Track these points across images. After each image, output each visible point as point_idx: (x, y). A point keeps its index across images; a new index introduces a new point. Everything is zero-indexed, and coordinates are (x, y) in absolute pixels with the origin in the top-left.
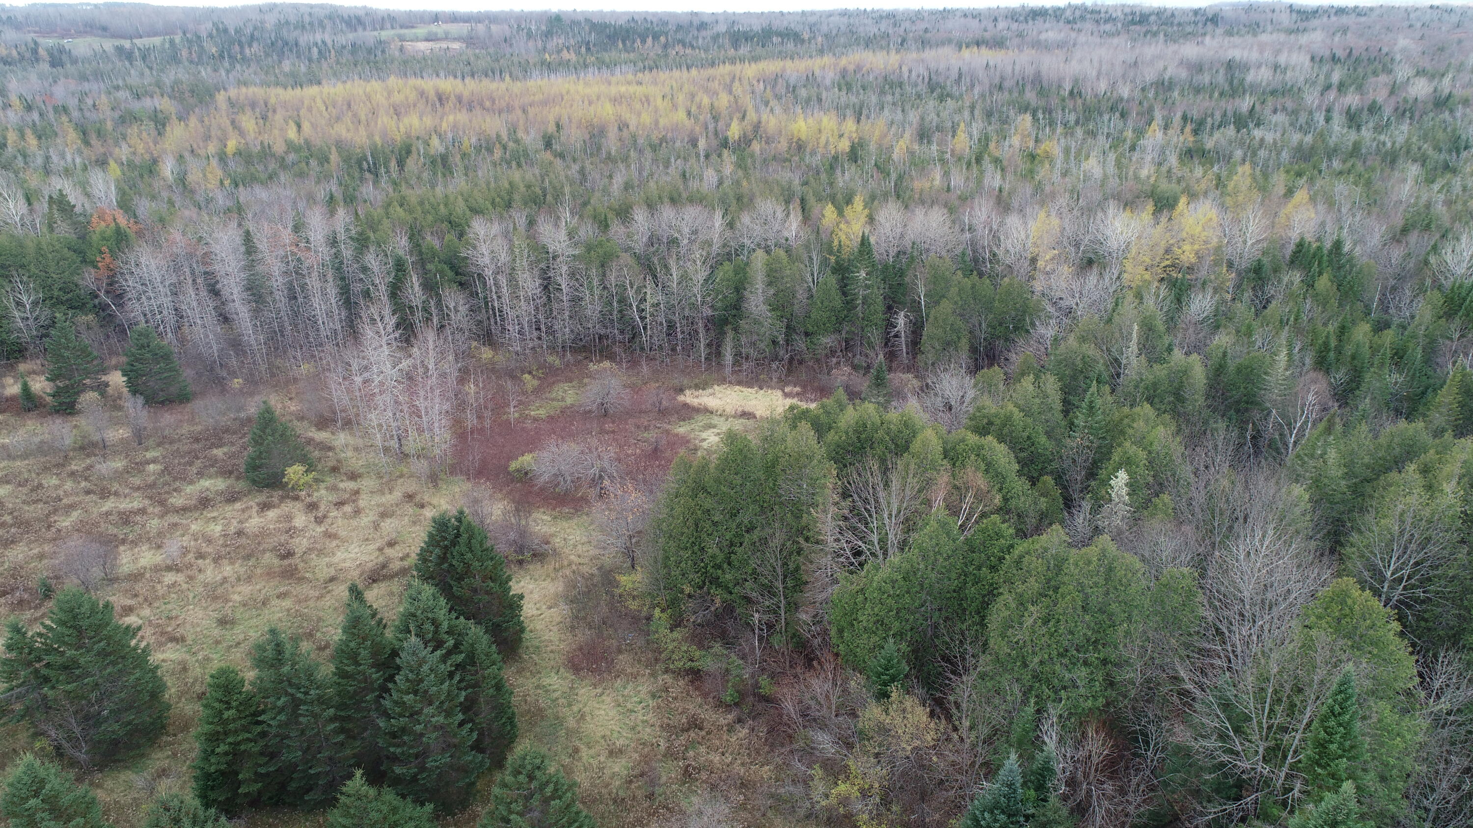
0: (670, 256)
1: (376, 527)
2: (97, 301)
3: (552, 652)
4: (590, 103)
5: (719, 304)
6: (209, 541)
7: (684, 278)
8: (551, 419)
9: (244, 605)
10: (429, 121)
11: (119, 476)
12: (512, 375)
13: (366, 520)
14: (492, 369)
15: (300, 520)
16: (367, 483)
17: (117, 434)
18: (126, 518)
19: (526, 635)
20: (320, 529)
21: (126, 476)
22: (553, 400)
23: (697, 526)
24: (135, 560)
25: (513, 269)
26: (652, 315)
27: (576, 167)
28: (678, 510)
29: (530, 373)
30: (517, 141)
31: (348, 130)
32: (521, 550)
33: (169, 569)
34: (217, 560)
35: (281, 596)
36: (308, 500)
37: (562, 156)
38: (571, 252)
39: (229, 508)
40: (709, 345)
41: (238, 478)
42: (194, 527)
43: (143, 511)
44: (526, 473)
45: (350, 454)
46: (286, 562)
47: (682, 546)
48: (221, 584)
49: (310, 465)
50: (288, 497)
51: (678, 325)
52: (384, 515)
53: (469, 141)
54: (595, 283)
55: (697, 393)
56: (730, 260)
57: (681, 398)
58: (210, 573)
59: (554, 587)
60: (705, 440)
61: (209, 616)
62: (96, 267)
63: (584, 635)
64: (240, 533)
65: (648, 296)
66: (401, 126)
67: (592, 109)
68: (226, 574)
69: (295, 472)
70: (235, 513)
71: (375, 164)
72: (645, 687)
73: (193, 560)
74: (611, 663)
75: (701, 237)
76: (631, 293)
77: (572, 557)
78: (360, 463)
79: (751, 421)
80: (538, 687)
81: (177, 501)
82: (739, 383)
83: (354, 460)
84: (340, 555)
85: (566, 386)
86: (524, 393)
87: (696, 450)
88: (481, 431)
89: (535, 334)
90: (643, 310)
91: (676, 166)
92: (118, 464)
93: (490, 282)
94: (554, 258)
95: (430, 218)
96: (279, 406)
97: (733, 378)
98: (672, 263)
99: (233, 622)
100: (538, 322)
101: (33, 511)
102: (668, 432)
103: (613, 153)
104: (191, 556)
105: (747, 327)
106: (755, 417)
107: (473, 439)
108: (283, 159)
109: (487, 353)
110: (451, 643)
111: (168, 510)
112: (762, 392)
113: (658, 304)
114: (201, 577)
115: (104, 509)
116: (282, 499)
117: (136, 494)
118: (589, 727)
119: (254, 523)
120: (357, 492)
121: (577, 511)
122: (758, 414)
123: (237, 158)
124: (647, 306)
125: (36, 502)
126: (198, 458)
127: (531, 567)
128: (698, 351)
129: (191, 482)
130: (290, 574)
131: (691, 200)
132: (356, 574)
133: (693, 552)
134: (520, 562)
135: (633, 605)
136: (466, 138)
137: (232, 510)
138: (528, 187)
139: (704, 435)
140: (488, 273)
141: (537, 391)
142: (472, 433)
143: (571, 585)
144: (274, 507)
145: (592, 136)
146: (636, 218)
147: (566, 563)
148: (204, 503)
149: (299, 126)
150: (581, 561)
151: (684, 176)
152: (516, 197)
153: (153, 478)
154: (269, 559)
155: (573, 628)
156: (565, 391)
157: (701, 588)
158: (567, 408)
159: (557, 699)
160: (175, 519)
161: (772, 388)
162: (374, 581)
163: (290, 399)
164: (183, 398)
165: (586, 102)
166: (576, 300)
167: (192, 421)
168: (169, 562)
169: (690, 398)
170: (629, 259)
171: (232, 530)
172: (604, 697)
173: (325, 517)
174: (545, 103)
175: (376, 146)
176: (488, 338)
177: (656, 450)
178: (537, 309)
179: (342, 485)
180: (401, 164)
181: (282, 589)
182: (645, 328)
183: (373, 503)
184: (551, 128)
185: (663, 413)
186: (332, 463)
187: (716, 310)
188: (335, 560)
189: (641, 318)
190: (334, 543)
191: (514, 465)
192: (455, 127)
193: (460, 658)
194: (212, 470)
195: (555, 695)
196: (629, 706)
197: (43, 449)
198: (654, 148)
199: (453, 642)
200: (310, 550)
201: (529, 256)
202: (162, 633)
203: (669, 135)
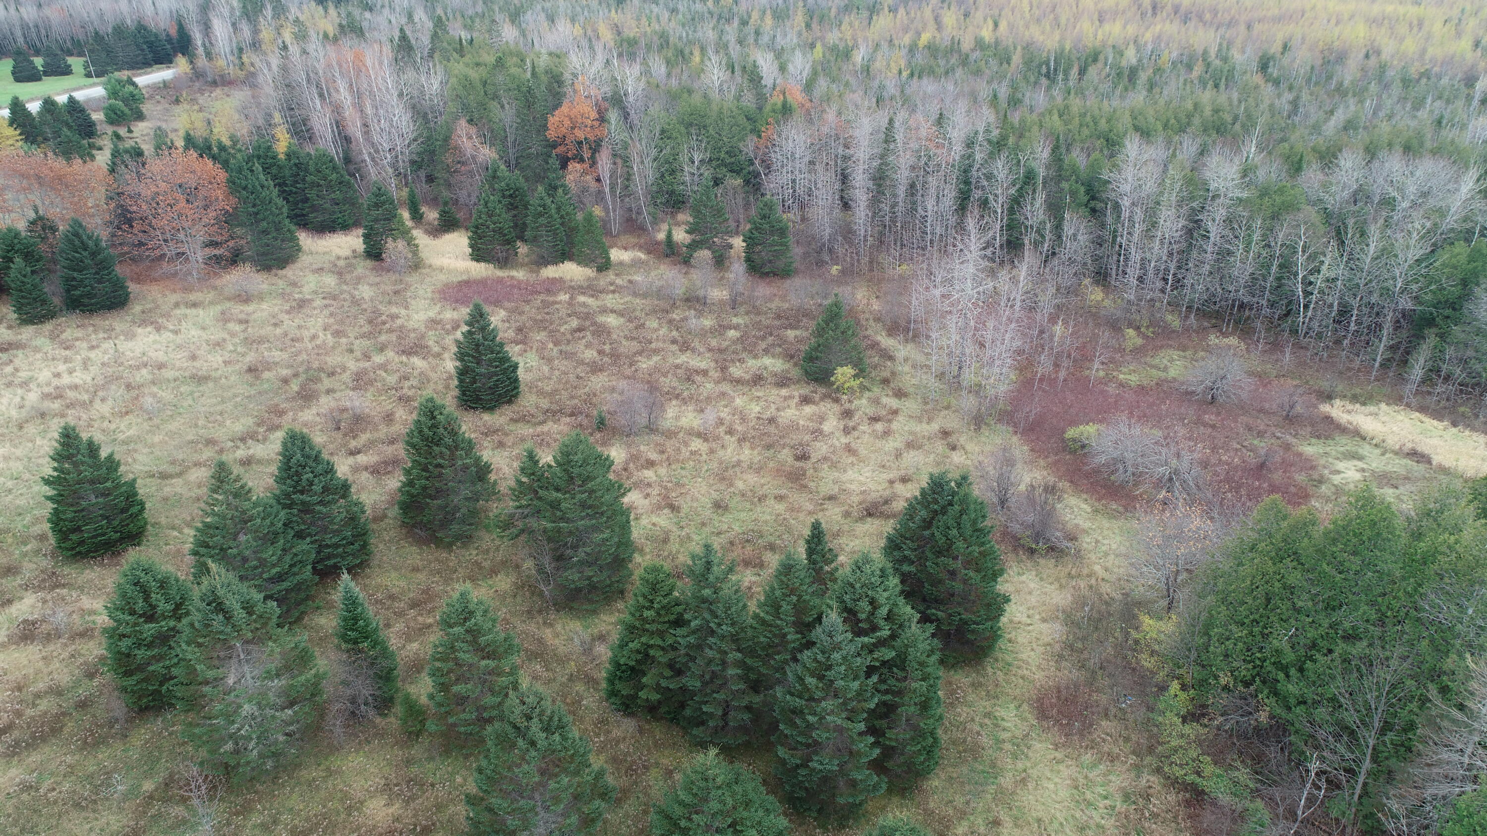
0: (1375, 220)
1: (898, 455)
2: (751, 168)
3: (1022, 678)
4: (1338, 23)
5: (1429, 297)
6: (744, 419)
7: (1386, 252)
8: (1142, 389)
9: (743, 495)
10: (1131, 30)
11: (703, 334)
12: (1115, 326)
13: (892, 444)
14: (1093, 315)
15: (831, 425)
16: (910, 406)
17: (718, 294)
18: (690, 376)
19: (1001, 644)
20: (844, 440)
21: (709, 335)
22: (1153, 367)
23: (1268, 600)
24: (677, 418)
25: (1158, 203)
26: (1322, 292)
27: (1288, 96)
28: (1246, 570)
29: (1138, 328)
30: (1225, 60)
31: (1043, 33)
32: (1038, 537)
33: (699, 435)
34: (741, 440)
35: (780, 498)
36: (847, 406)
37: (1277, 83)
38: (1238, 193)
39: (775, 391)
40: (1392, 348)
41: (796, 365)
42: (739, 402)
43: (705, 373)
44: (1083, 446)
45: (907, 369)
46: (798, 464)
47: (1237, 619)
48: (733, 467)
49: (862, 371)
50: (829, 396)
51: (1355, 312)
52: (910, 445)
53: (1169, 55)
54: (1256, 237)
55: (1350, 407)
56: (1468, 240)
57: (1325, 408)
58: (731, 451)
59: (1061, 598)
60: (1339, 472)
61: (710, 494)
62: (760, 137)
63: (1069, 674)
64: (772, 420)
65: (1324, 268)
66: (1100, 32)
67: (1337, 31)
68: (742, 458)
69: (844, 373)
70: (778, 398)
71: (1055, 70)
72: (1120, 779)
73: (722, 434)
74: (1087, 727)
75: (1431, 202)
76: (1301, 259)
77: (1097, 568)
78: (913, 381)
79: (1422, 467)
80: (988, 715)
81: (736, 371)
82: (1422, 409)
83: (908, 377)
84: (851, 474)
85: (1175, 354)
86: (1121, 350)
87: (1321, 482)
88: (1053, 382)
89: (1159, 284)
90: (1311, 283)
91: (1432, 107)
92: (708, 322)
93: (1125, 214)
94: (1214, 198)
95: (1086, 132)
96: (865, 301)
97: (1414, 401)
98: (1374, 231)
99: (726, 508)
100: (1167, 270)
101: (627, 347)
102: (1287, 447)
103: (1346, 83)
104: (722, 429)
105: (1463, 335)
106: (1429, 461)
107: (1040, 388)
108: (967, 56)
109: (1096, 295)
110: (886, 633)
111: (725, 377)
112: (1454, 430)
113: (1335, 280)
114: (721, 453)
115: (678, 361)
116: (824, 397)
117: (707, 355)
118: (1027, 798)
119: (791, 414)
120: (895, 412)
121: (1126, 510)
122: (1436, 459)
123: (926, 50)
124: (1319, 281)
125: (633, 339)
126: (771, 335)
127: (1042, 561)
128: (1375, 352)
129: (755, 357)
130: (796, 478)
131: (1436, 152)
132: (856, 499)
133: (1251, 633)
134: (1032, 551)
135: (1147, 662)
136: (1167, 52)
137: (775, 394)
138: (1216, 111)
139: (1341, 465)
140: (1125, 203)
141: (1138, 351)
142: (1041, 380)
143: (1080, 602)
144: (814, 403)
145: (1326, 62)
146: (1342, 163)
147: (1085, 571)
148: (757, 380)
149: (996, 25)
150: (1106, 576)
151: (1439, 123)
152: (1197, 121)
153: (727, 343)
154: (786, 455)
155: (1061, 657)
156: (1172, 360)
157: (1247, 684)
158: (1166, 380)
159: (1004, 741)
160: (726, 387)
161: (1474, 429)
162: (870, 515)
163: (877, 297)
164: (785, 273)
165: (1333, 21)
166: (1224, 254)
167: (783, 298)
168: (702, 429)
169: (1338, 410)
170: (1314, 214)
171: (767, 415)
172: (1061, 767)
173: (854, 429)
174: (1278, 19)
175: (1063, 51)
176: (1101, 277)
177: (1262, 466)
178: (1171, 254)
179: (885, 400)
180: (1082, 72)
181: (783, 492)
182: (1306, 307)
183: (906, 428)
184: (1275, 48)
185: (1291, 420)
186: (886, 374)
187: (1421, 304)
188: (844, 477)
189: (1304, 291)
190: (851, 459)
191: (1071, 433)
192: (1158, 39)
193: (889, 654)
194: (778, 350)
195: (1005, 735)
196: (1089, 795)
197: (659, 294)
198: (1406, 82)
199: (888, 633)
200: (825, 459)
201: (1181, 190)
202: (666, 497)
203: (1436, 69)
